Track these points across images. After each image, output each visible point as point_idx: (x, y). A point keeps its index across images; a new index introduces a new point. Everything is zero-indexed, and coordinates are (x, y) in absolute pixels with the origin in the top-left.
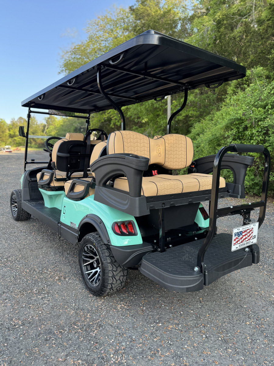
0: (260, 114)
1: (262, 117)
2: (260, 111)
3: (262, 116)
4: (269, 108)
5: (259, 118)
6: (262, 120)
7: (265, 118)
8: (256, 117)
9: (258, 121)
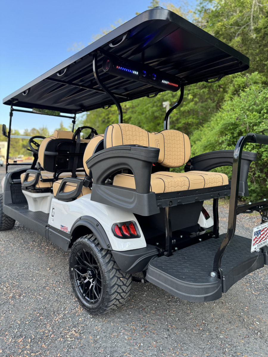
0: (255, 119)
1: (257, 122)
2: (255, 115)
3: (257, 120)
4: (264, 113)
5: (253, 123)
6: (258, 124)
7: (260, 123)
8: (251, 121)
9: (253, 126)
